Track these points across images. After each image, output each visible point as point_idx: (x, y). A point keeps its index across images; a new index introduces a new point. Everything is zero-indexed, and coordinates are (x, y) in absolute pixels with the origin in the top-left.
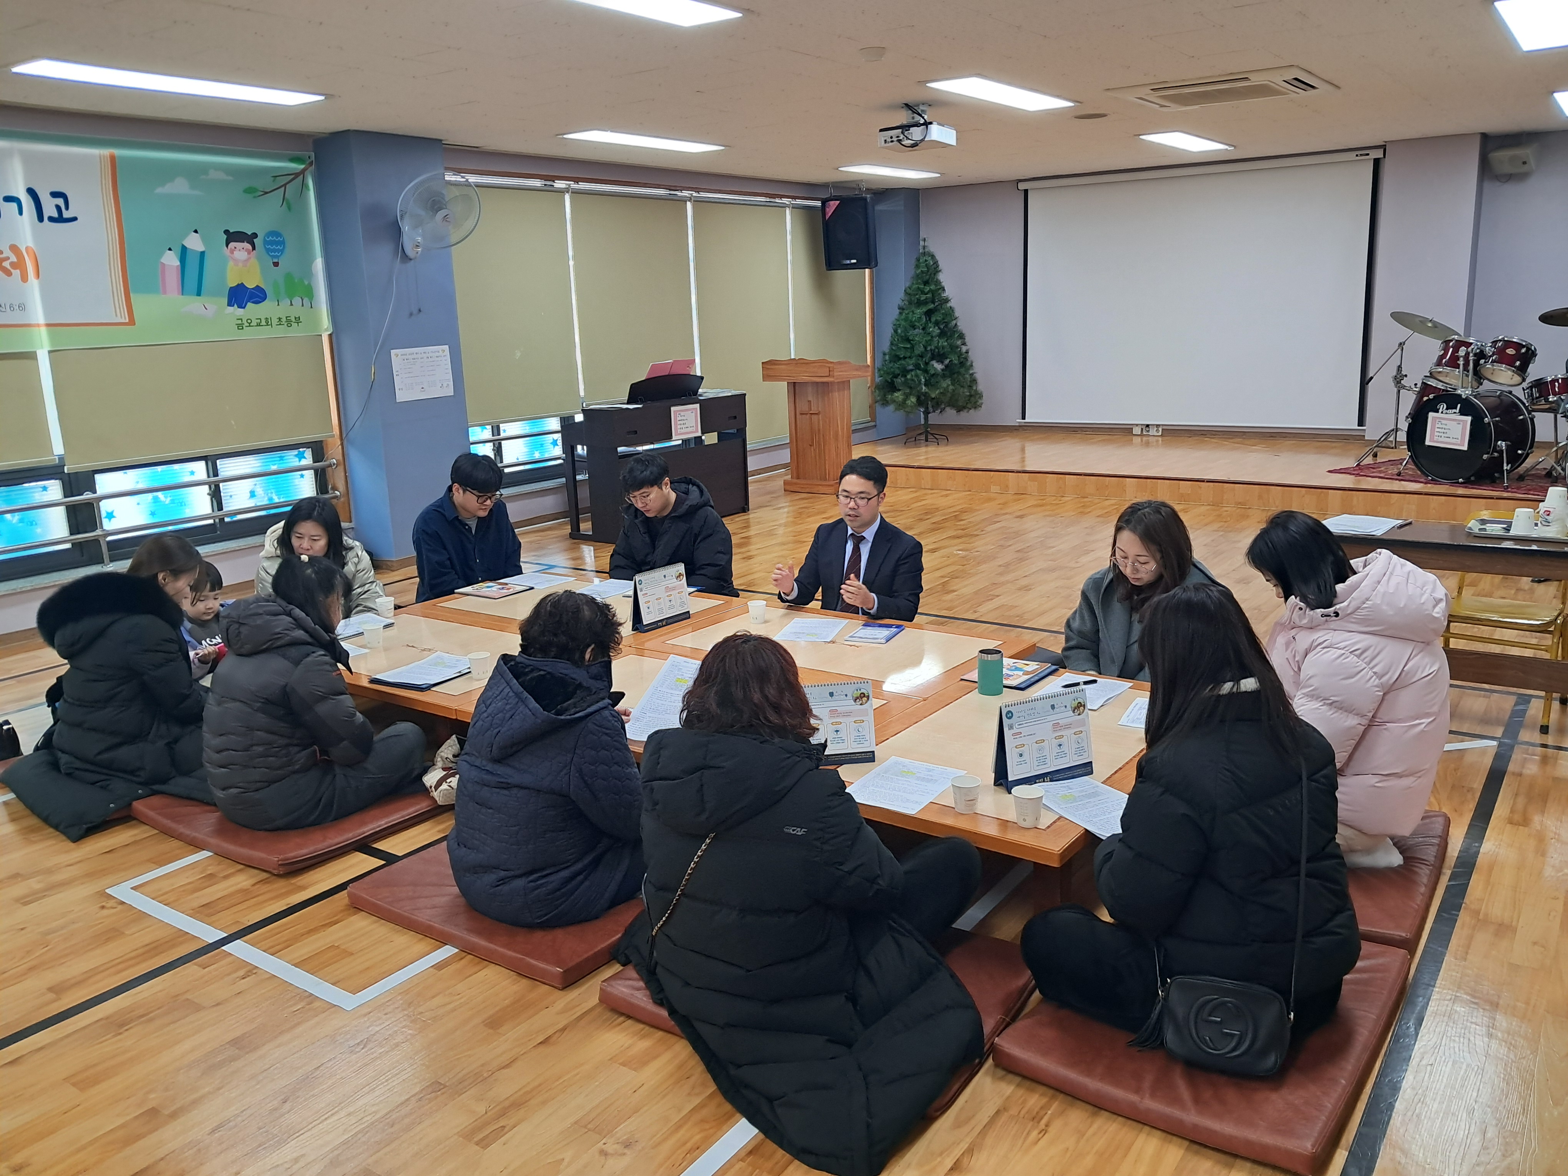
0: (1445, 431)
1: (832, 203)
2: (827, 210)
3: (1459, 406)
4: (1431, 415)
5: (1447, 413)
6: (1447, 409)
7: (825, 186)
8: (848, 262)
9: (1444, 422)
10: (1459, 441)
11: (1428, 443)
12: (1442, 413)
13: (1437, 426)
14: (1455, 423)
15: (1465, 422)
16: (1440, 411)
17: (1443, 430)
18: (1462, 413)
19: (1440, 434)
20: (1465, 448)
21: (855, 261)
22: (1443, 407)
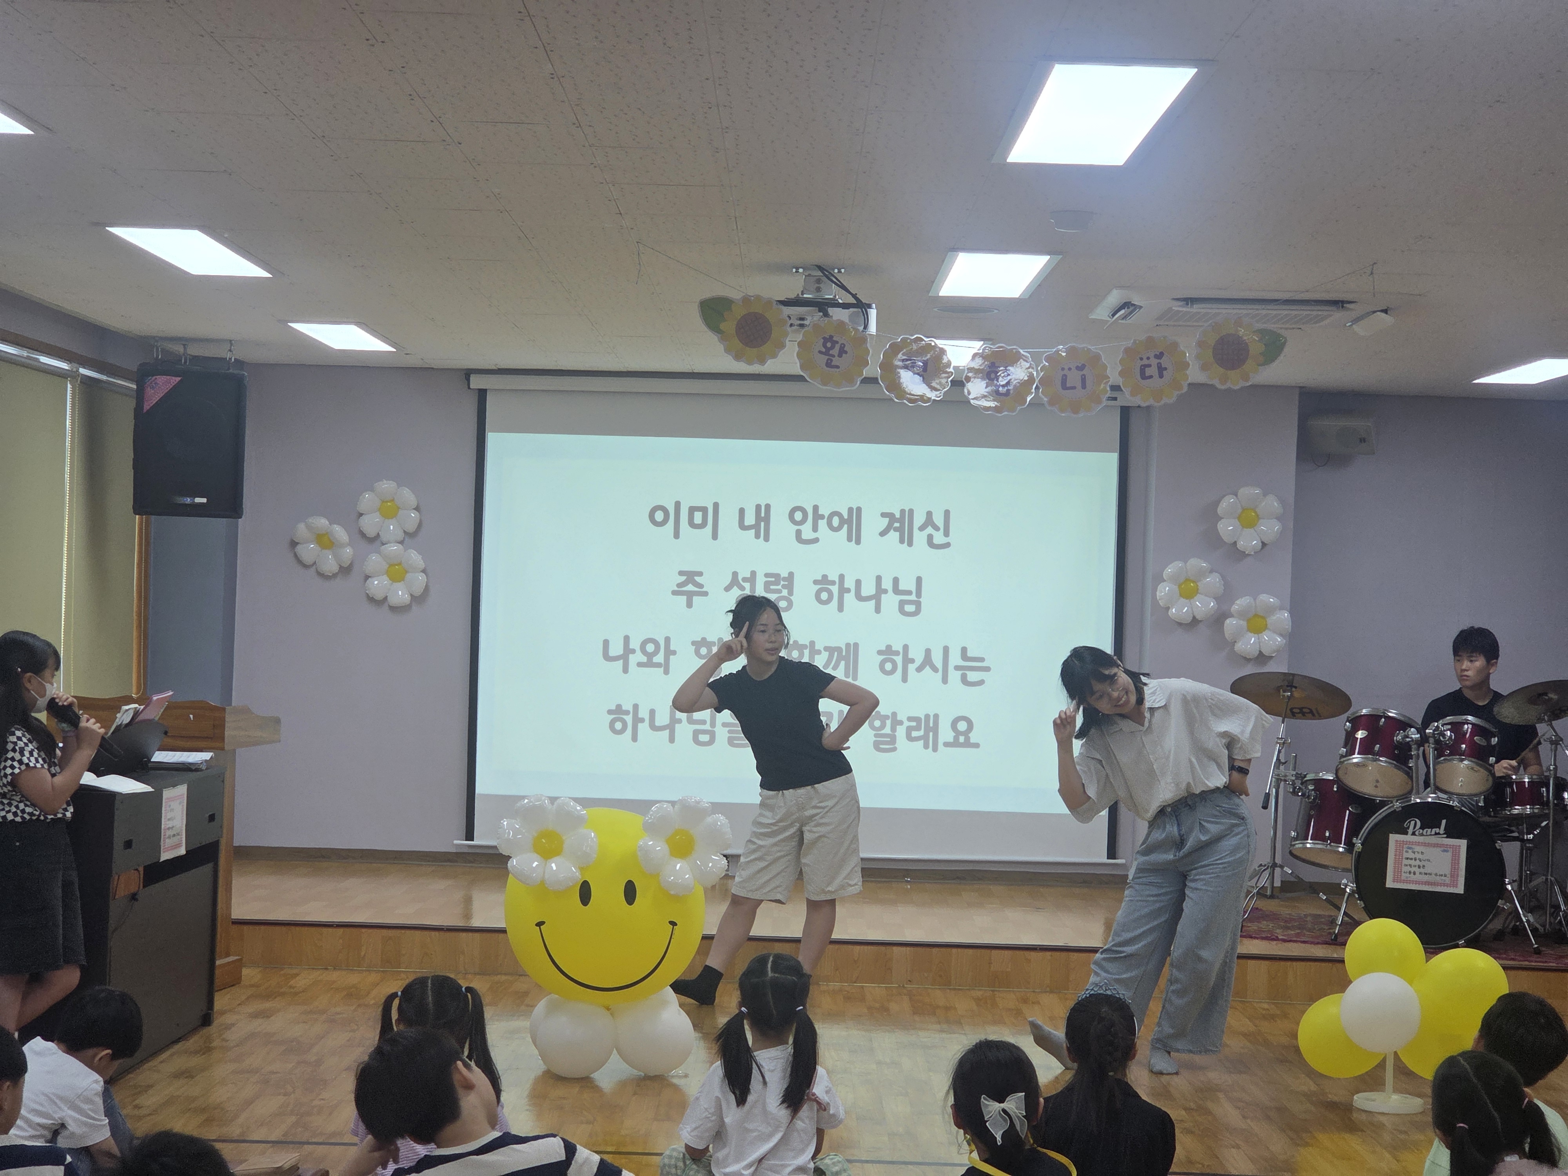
0: (1421, 864)
1: (161, 379)
2: (149, 391)
3: (1444, 822)
4: (1393, 838)
5: (1422, 835)
6: (1422, 828)
7: (145, 343)
8: (188, 500)
9: (1417, 848)
10: (1447, 880)
11: (1390, 884)
12: (1414, 834)
13: (1405, 855)
14: (1439, 849)
15: (1456, 850)
16: (1410, 831)
17: (1418, 863)
18: (1451, 833)
19: (1413, 869)
20: (1460, 890)
21: (204, 500)
22: (1414, 824)
